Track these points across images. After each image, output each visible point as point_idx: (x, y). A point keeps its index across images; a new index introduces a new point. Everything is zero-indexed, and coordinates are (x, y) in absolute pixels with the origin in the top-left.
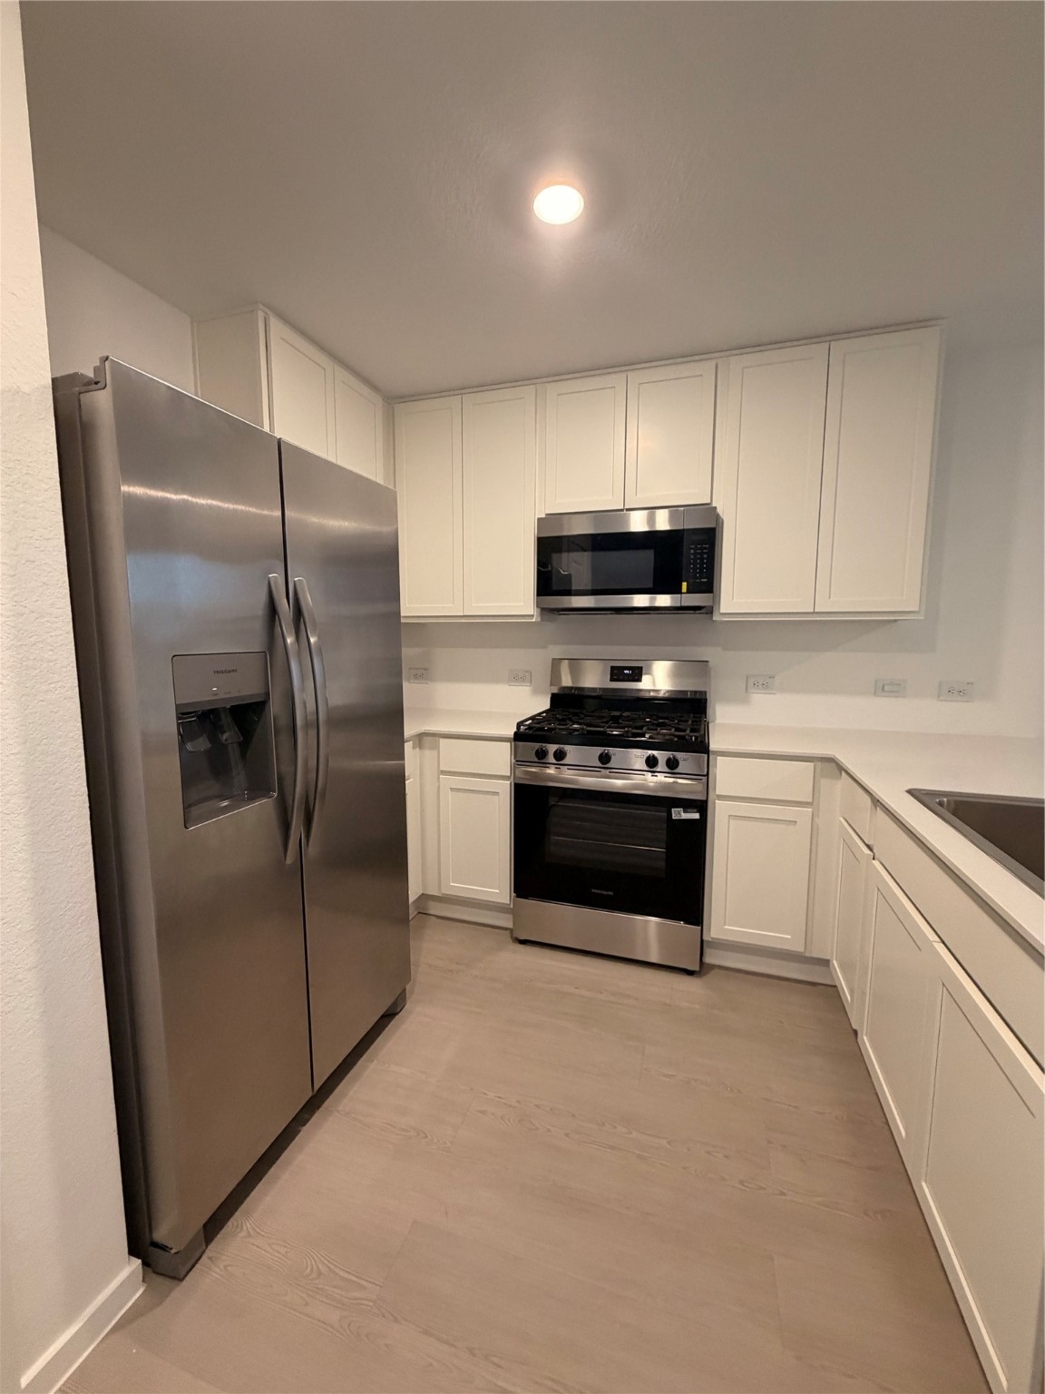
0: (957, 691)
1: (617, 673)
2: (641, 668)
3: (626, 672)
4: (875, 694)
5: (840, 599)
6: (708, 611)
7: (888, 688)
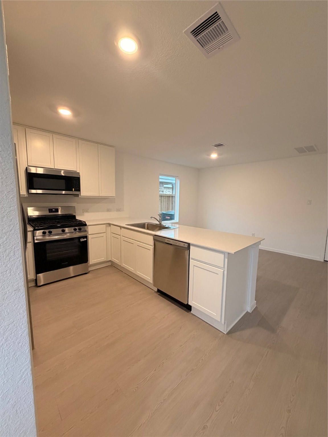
0: (118, 210)
1: (50, 210)
2: (58, 209)
3: (53, 210)
4: (107, 211)
5: (104, 194)
6: (77, 195)
7: (109, 210)
